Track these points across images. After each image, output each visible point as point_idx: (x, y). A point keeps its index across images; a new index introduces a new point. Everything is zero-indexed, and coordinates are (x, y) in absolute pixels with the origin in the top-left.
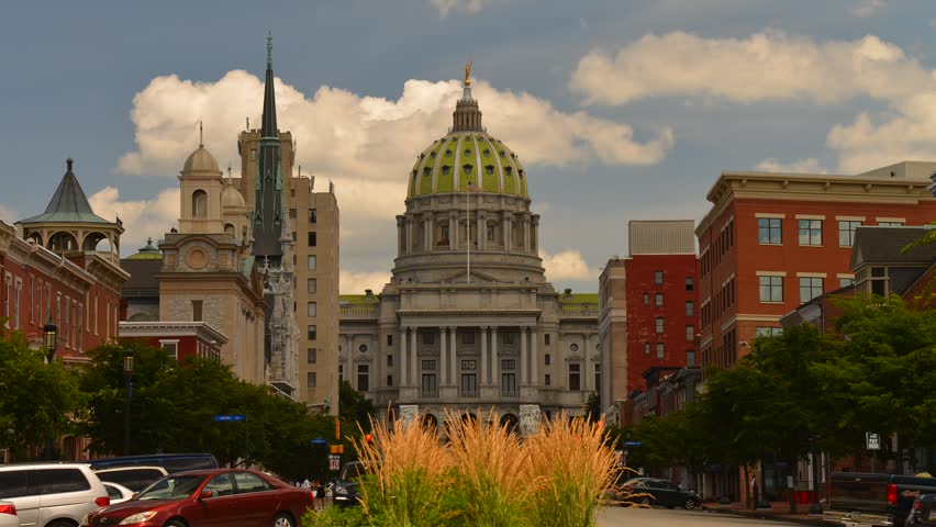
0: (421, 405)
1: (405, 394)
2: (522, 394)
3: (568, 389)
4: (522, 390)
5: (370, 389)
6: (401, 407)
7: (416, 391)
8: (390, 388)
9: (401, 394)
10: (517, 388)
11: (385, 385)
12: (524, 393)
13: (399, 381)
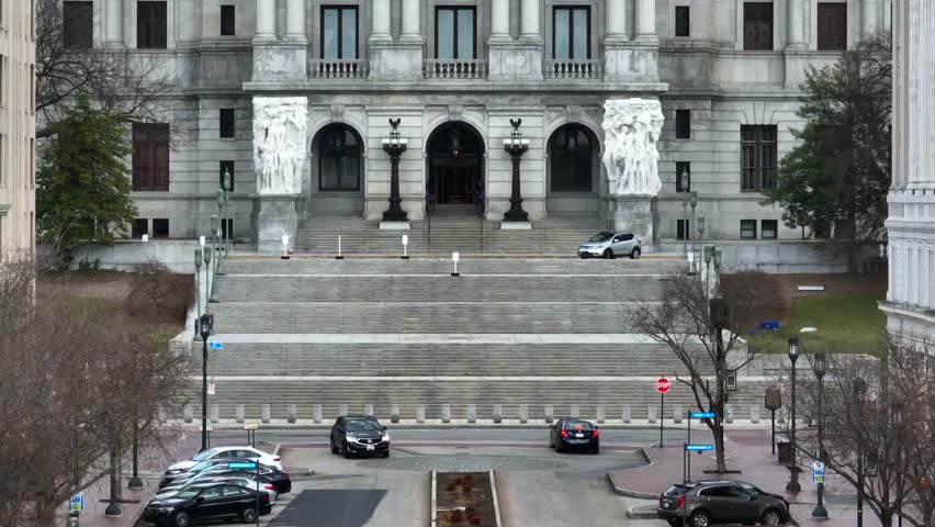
0: (314, 95)
1: (271, 66)
2: (611, 68)
3: (740, 45)
4: (610, 55)
5: (171, 44)
6: (258, 101)
7: (302, 55)
8: (228, 41)
9: (258, 64)
10: (597, 48)
11: (212, 31)
12: (618, 63)
13: (253, 24)
